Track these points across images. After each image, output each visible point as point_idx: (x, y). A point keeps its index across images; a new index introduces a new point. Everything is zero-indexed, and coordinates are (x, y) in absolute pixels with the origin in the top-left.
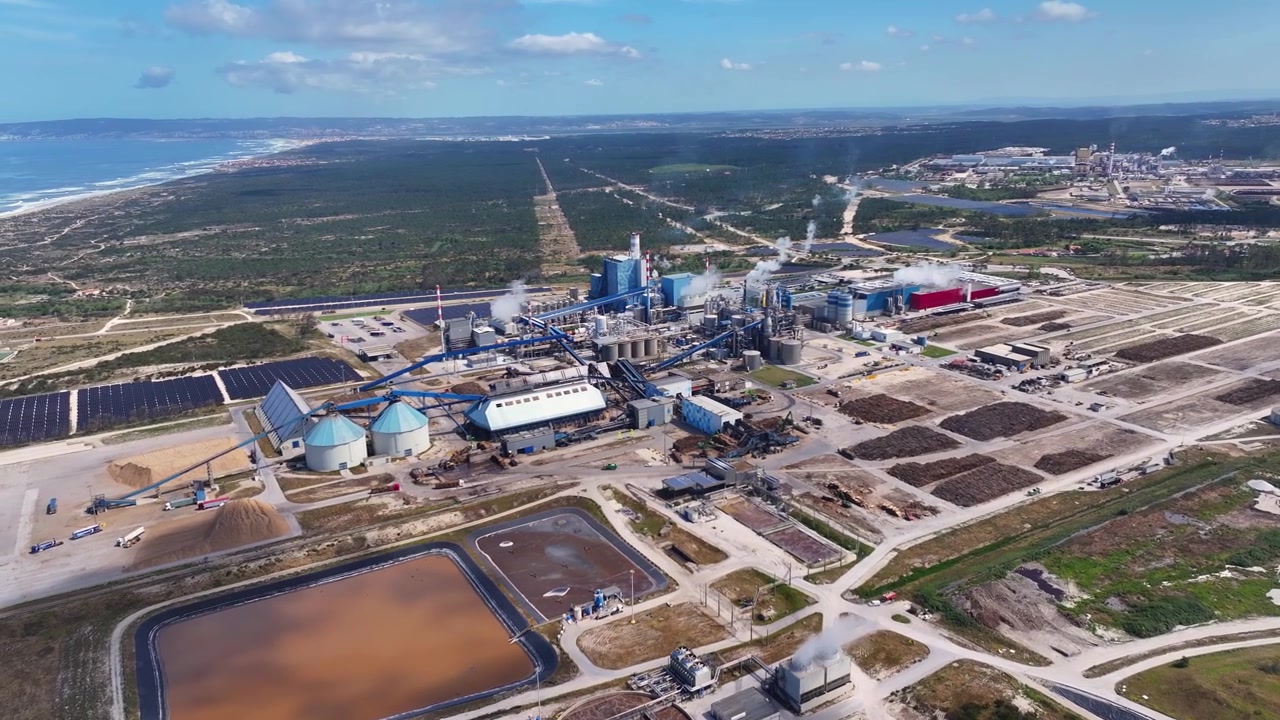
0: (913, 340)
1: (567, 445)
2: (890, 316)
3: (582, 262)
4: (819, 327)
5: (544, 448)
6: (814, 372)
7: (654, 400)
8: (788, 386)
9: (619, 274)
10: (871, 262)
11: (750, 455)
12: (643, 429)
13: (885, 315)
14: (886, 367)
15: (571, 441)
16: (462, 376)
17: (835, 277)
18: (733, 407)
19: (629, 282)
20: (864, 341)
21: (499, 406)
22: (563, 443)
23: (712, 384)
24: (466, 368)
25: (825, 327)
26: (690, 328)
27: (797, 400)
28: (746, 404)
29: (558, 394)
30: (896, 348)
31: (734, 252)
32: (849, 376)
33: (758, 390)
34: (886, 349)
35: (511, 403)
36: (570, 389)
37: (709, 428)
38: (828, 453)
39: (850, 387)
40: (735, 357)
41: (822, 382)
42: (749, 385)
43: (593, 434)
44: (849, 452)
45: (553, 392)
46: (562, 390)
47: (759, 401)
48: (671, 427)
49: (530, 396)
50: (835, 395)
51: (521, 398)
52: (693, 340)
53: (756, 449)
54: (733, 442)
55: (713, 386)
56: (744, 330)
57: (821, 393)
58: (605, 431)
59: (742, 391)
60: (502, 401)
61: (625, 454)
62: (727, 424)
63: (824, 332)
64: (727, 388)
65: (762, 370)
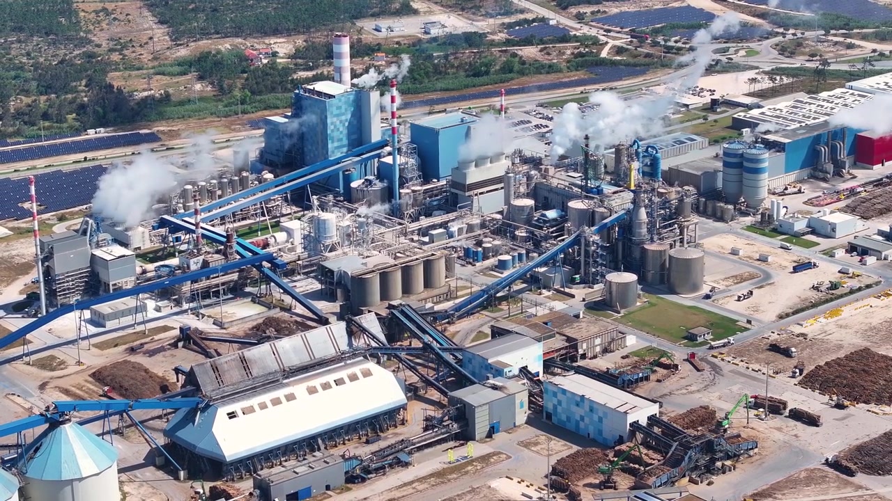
0: (881, 233)
1: (364, 480)
2: (825, 180)
3: (185, 66)
4: (710, 209)
5: (328, 488)
6: (730, 307)
7: (495, 388)
8: (700, 340)
9: (329, 121)
10: (751, 53)
11: (687, 479)
12: (481, 441)
13: (817, 178)
14: (852, 292)
15: (367, 471)
16: (96, 346)
17: (698, 92)
18: (622, 388)
19: (349, 135)
20: (796, 237)
21: (232, 415)
22: (357, 477)
23: (572, 343)
24: (93, 330)
25: (723, 211)
26: (483, 225)
27: (726, 368)
28: (641, 379)
29: (326, 386)
30: (858, 250)
31: (483, 35)
32: (794, 313)
33: (651, 350)
34: (840, 254)
35: (251, 410)
36: (343, 374)
37: (600, 432)
38: (812, 466)
39: (804, 335)
40: (583, 282)
41: (755, 327)
42: (633, 341)
43: (403, 457)
44: (844, 463)
45: (316, 382)
46: (330, 378)
47: (661, 371)
48: (531, 432)
49: (280, 393)
50: (786, 353)
51: (266, 398)
52: (496, 251)
53: (696, 468)
54: (653, 458)
55: (575, 347)
56: (599, 231)
57: (758, 350)
58: (420, 449)
59: (624, 352)
60: (236, 407)
61: (473, 490)
62: (635, 426)
63: (721, 219)
64: (598, 349)
65: (642, 308)
